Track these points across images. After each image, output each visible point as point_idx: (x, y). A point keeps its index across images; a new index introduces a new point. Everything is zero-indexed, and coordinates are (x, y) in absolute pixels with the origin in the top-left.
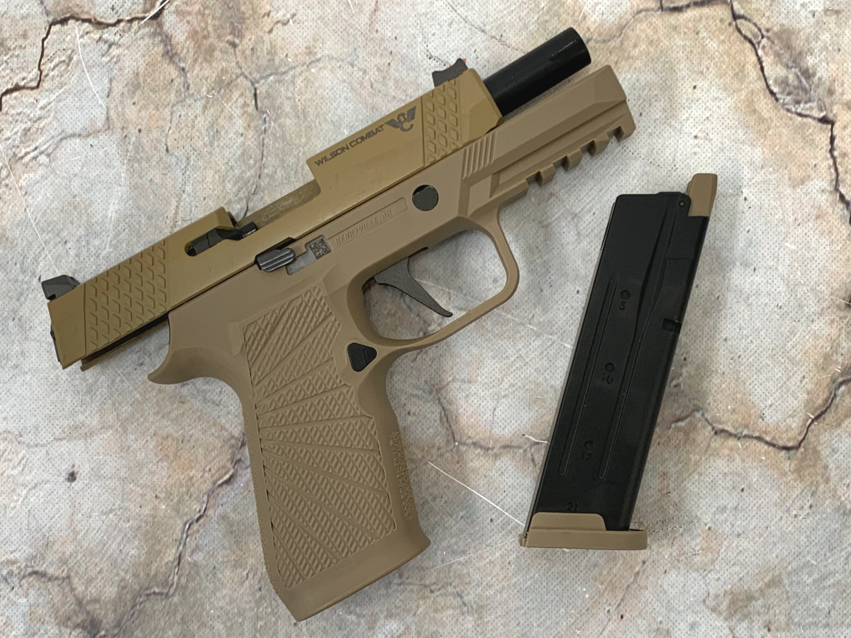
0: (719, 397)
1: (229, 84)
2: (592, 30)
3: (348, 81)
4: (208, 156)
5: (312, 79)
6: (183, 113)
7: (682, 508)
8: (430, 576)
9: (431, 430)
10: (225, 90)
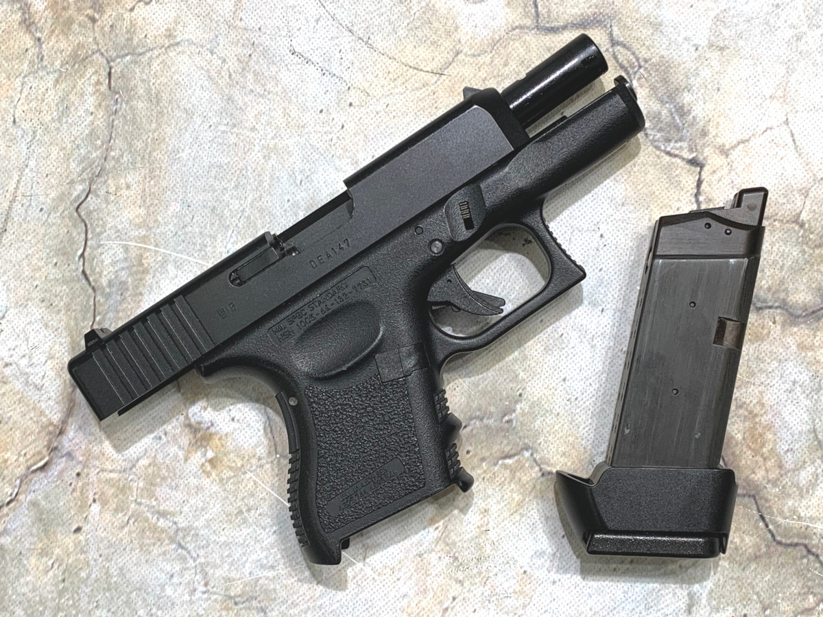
0: (550, 439)
1: (84, 60)
2: (463, 42)
3: (206, 69)
4: (55, 133)
5: (169, 63)
6: (34, 85)
7: (500, 547)
8: (236, 588)
9: (254, 439)
10: (79, 66)
